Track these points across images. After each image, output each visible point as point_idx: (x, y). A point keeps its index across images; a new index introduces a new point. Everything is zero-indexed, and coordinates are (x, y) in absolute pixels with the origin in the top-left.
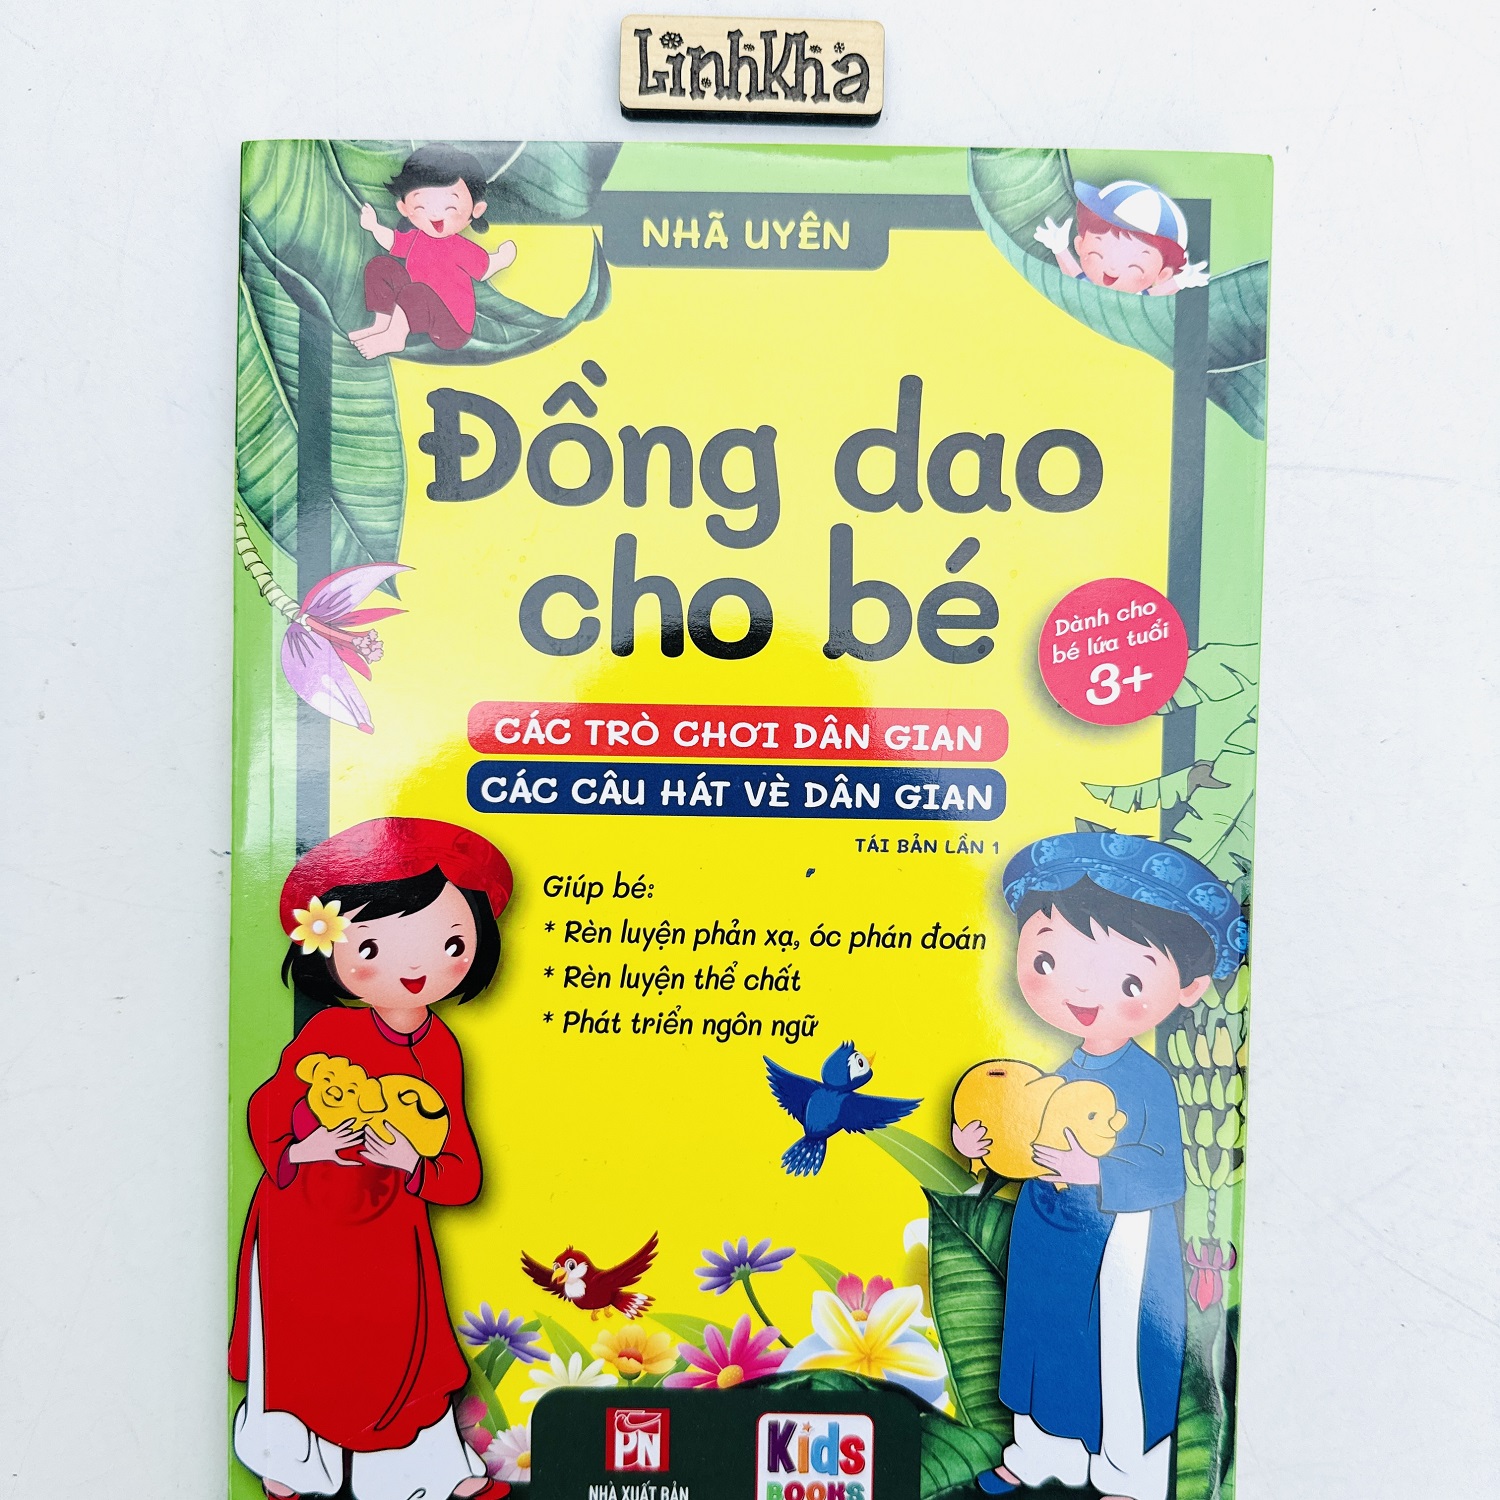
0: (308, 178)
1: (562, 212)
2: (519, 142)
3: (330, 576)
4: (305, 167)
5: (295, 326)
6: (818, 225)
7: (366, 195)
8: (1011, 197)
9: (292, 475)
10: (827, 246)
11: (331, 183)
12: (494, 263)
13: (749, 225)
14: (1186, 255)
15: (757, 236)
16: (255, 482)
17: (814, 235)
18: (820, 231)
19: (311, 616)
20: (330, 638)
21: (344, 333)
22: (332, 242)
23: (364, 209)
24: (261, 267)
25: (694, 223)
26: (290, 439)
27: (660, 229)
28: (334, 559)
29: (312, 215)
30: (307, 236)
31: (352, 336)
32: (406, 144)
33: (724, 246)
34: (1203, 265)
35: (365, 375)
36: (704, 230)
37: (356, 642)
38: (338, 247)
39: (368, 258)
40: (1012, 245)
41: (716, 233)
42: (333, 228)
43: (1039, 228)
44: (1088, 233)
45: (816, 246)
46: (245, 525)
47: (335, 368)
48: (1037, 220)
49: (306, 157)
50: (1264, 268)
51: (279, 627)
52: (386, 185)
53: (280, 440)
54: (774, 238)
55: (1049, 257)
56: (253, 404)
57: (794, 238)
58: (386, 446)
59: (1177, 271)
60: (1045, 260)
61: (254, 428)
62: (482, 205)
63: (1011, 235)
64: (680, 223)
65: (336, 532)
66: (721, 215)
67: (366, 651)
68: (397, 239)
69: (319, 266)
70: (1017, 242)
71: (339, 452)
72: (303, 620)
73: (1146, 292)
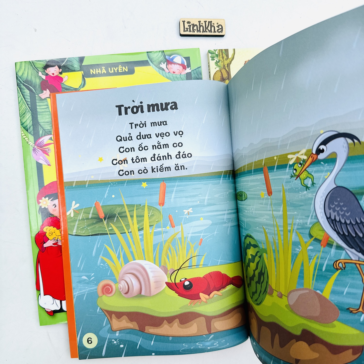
0: (28, 68)
1: (75, 70)
2: (66, 58)
3: (40, 138)
4: (27, 66)
5: (29, 94)
6: (122, 68)
7: (39, 70)
8: (155, 60)
9: (31, 121)
10: (124, 71)
11: (33, 68)
12: (64, 80)
13: (109, 69)
14: (187, 67)
15: (111, 70)
16: (24, 123)
17: (121, 69)
18: (122, 69)
19: (37, 146)
20: (41, 150)
21: (38, 95)
22: (34, 79)
23: (39, 72)
24: (21, 84)
25: (100, 69)
26: (30, 114)
27: (93, 71)
28: (40, 135)
29: (30, 74)
30: (29, 78)
31: (39, 95)
32: (46, 61)
33: (106, 73)
34: (190, 68)
35: (43, 102)
36: (101, 70)
37: (46, 150)
38: (35, 80)
39: (41, 81)
40: (157, 68)
41: (104, 71)
42: (34, 76)
43: (161, 65)
44: (169, 65)
45: (122, 71)
46: (23, 131)
47: (37, 101)
48: (160, 63)
49: (27, 64)
50: (200, 68)
51: (32, 148)
52: (43, 68)
53: (28, 115)
54: (114, 70)
55: (163, 70)
56: (22, 109)
57: (118, 70)
58: (48, 114)
59: (185, 70)
60: (162, 70)
61: (23, 113)
62: (61, 70)
63: (156, 66)
64: (97, 69)
65: (40, 130)
66: (104, 68)
67: (48, 151)
68: (46, 77)
69: (32, 83)
70: (157, 67)
71: (39, 116)
72: (36, 147)
73: (180, 74)
